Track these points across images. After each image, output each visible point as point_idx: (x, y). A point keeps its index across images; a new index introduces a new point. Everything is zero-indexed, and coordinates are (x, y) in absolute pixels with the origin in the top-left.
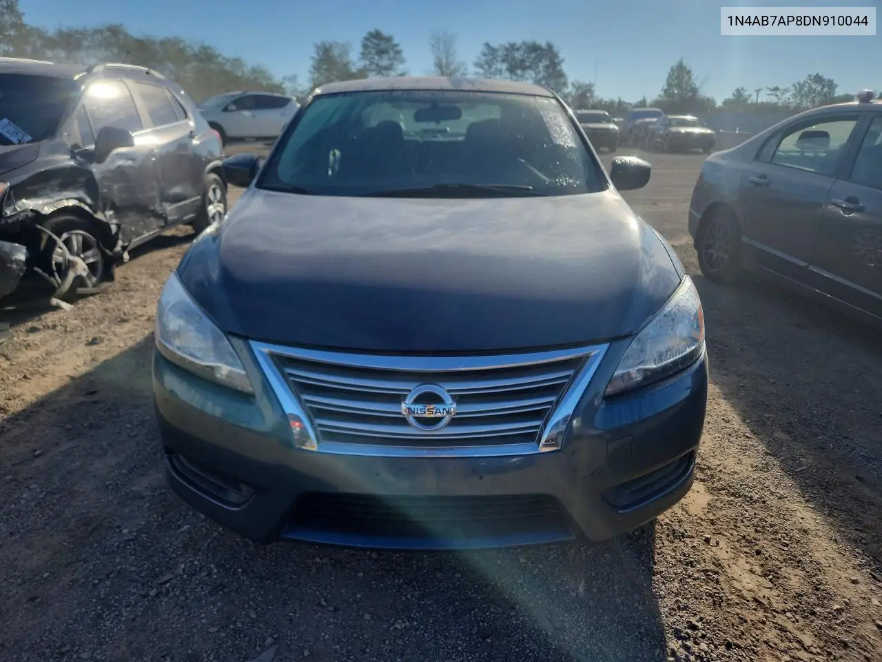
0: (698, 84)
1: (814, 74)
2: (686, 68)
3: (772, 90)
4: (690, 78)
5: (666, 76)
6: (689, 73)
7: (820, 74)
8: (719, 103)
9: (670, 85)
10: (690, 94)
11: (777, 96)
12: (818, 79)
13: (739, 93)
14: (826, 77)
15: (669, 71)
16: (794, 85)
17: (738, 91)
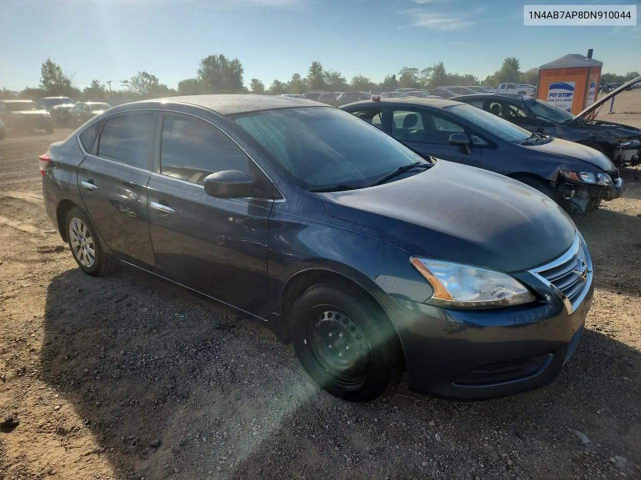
0: (69, 78)
1: (142, 72)
2: (54, 65)
3: (123, 82)
4: (61, 72)
5: (41, 72)
6: (58, 68)
7: (146, 72)
8: (82, 90)
9: (46, 78)
10: (65, 84)
11: (128, 86)
12: (146, 75)
13: (95, 83)
14: (150, 74)
15: (42, 67)
16: (132, 79)
17: (94, 82)
